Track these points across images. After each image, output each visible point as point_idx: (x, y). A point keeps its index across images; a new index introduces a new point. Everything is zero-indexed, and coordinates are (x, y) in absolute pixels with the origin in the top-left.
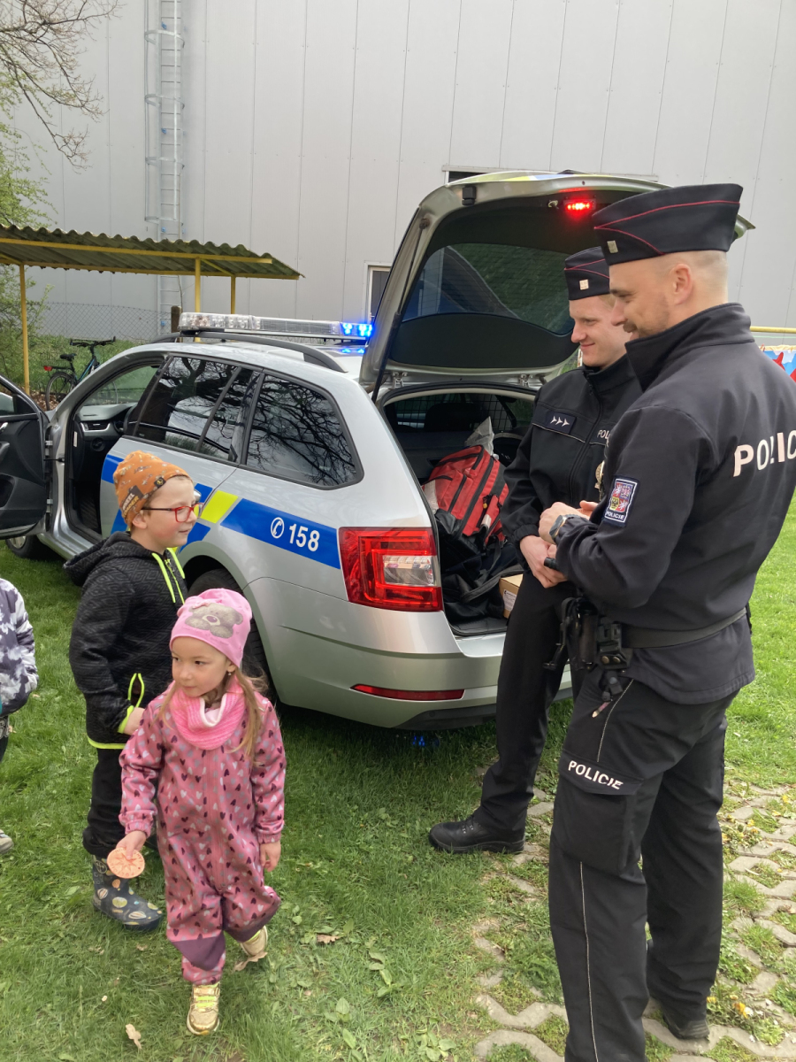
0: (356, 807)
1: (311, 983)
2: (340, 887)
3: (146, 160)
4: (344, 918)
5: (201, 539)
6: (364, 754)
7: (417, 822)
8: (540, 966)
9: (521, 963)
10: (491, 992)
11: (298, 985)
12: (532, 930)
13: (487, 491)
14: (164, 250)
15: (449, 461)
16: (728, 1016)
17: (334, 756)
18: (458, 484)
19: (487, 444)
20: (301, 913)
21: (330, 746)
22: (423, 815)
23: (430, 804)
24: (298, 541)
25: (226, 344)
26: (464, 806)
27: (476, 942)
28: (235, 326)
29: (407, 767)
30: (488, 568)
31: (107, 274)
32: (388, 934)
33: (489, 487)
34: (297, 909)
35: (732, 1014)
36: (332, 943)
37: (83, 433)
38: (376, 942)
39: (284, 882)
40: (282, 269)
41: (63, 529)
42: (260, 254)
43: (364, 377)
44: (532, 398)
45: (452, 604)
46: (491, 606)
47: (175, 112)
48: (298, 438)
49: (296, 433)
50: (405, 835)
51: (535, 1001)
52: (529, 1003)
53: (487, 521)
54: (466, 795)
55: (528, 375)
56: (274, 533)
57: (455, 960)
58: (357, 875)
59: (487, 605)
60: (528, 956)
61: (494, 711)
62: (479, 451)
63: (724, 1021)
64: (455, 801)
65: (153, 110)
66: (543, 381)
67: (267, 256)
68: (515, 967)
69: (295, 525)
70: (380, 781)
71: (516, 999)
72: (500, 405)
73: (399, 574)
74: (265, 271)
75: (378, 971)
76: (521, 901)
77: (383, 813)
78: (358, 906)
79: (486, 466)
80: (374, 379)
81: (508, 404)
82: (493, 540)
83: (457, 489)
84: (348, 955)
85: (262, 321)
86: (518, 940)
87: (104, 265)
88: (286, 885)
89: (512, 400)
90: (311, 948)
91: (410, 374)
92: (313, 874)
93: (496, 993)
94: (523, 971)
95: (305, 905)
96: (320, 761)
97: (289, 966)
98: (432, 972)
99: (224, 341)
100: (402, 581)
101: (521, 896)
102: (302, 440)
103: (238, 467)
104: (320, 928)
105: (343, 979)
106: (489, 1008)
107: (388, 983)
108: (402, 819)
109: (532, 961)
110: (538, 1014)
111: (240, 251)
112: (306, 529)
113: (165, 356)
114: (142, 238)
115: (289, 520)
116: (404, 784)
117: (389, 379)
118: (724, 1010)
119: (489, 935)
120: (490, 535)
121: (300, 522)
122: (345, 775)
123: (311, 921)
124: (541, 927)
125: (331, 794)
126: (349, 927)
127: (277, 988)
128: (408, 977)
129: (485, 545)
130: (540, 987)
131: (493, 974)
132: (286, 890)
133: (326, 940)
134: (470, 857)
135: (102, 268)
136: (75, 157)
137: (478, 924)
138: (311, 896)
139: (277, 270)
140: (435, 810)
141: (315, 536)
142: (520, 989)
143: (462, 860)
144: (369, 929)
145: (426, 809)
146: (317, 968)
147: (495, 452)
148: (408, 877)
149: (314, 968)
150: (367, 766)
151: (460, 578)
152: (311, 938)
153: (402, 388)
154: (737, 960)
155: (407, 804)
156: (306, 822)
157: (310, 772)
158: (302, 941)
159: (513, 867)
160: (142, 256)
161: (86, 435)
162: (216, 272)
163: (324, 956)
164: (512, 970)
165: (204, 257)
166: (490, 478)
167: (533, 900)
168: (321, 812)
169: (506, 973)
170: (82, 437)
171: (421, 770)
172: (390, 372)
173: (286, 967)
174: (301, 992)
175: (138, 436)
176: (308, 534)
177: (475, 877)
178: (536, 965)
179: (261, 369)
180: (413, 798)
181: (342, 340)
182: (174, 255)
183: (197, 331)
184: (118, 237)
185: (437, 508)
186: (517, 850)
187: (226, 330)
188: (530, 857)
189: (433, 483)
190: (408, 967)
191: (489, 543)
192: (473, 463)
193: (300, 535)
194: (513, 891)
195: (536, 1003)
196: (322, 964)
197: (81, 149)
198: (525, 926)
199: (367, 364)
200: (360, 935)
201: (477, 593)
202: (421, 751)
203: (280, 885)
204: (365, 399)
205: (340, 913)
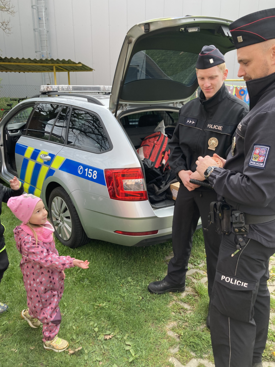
0: (119, 277)
1: (102, 358)
2: (113, 314)
3: (34, 30)
4: (115, 327)
5: (52, 175)
6: (122, 255)
7: (143, 282)
8: (194, 342)
9: (186, 341)
10: (175, 355)
11: (97, 360)
12: (190, 326)
13: (163, 149)
14: (41, 63)
15: (148, 138)
16: (269, 358)
17: (110, 257)
18: (152, 148)
19: (162, 131)
20: (98, 326)
21: (109, 252)
22: (145, 278)
23: (148, 274)
24: (89, 175)
25: (60, 97)
26: (161, 274)
27: (168, 333)
28: (62, 90)
29: (139, 259)
30: (165, 181)
31: (22, 73)
32: (133, 332)
33: (164, 148)
34: (96, 324)
35: (271, 357)
36: (110, 339)
37: (9, 134)
38: (128, 336)
39: (90, 313)
40: (86, 68)
41: (5, 172)
42: (77, 63)
43: (111, 107)
44: (178, 111)
45: (151, 196)
46: (167, 195)
47: (43, 11)
48: (92, 132)
49: (91, 130)
50: (138, 288)
51: (192, 358)
52: (190, 359)
53: (164, 162)
54: (162, 269)
55: (177, 103)
56: (79, 172)
57: (160, 342)
58: (120, 307)
59: (166, 195)
60: (189, 338)
61: (171, 237)
62: (159, 134)
63: (268, 360)
64: (158, 272)
65: (35, 11)
66: (183, 104)
67: (80, 63)
68: (184, 343)
69: (87, 169)
70: (128, 266)
71: (185, 358)
72: (167, 115)
73: (130, 187)
74: (80, 69)
75: (129, 350)
76: (185, 312)
77: (129, 279)
78: (120, 321)
79: (162, 140)
80: (115, 107)
81: (170, 114)
82: (166, 169)
83: (151, 149)
84: (117, 343)
85: (72, 87)
86: (185, 331)
87: (20, 70)
88: (91, 314)
89: (172, 112)
90: (102, 342)
91: (130, 105)
92: (102, 308)
93: (177, 356)
94: (187, 345)
95: (99, 322)
96: (105, 258)
97: (93, 351)
98: (151, 349)
99: (59, 96)
100: (131, 189)
101: (185, 310)
102: (94, 133)
103: (64, 146)
104: (106, 332)
105: (115, 355)
106: (175, 363)
107: (133, 355)
108: (137, 281)
109: (191, 341)
110: (194, 364)
111: (69, 62)
112: (91, 170)
113: (36, 103)
114: (32, 59)
115: (85, 167)
116: (138, 266)
117: (121, 107)
118: (268, 355)
119: (173, 329)
120: (165, 167)
121: (89, 167)
122: (114, 264)
123: (102, 329)
124: (194, 324)
125: (109, 273)
126: (117, 331)
127: (87, 362)
128: (141, 351)
129: (164, 171)
130: (194, 351)
131: (175, 347)
132: (92, 316)
133: (108, 337)
134: (164, 295)
135: (19, 71)
136: (6, 30)
137: (169, 325)
138: (102, 318)
139: (84, 68)
140: (150, 276)
141: (95, 173)
142: (186, 353)
143: (161, 297)
144: (125, 331)
145: (147, 276)
146: (104, 351)
147: (166, 133)
148: (140, 306)
149: (103, 351)
150: (123, 260)
151: (154, 185)
152: (101, 337)
153: (127, 110)
154: (271, 332)
155: (139, 274)
156: (99, 285)
157: (101, 263)
158: (98, 338)
159: (182, 298)
160: (34, 65)
161: (10, 135)
162: (62, 70)
163: (107, 346)
164: (183, 345)
165: (56, 65)
166: (164, 144)
167: (190, 312)
168: (105, 280)
169: (181, 346)
170: (9, 136)
171: (144, 259)
172: (121, 105)
173: (92, 351)
174: (97, 363)
175: (27, 135)
176: (92, 172)
177: (167, 304)
178: (192, 342)
179: (71, 106)
180: (141, 272)
181: (105, 93)
182: (45, 64)
183: (47, 92)
184: (23, 59)
185: (144, 158)
186: (182, 290)
187: (58, 91)
188: (188, 293)
189: (142, 147)
190: (141, 347)
191: (165, 170)
192: (157, 139)
193: (89, 172)
194: (182, 309)
195: (193, 359)
196: (106, 349)
197: (8, 27)
198: (187, 324)
199: (111, 102)
200: (122, 334)
201: (161, 191)
202: (144, 251)
203: (89, 314)
204: (112, 116)
205: (113, 324)
